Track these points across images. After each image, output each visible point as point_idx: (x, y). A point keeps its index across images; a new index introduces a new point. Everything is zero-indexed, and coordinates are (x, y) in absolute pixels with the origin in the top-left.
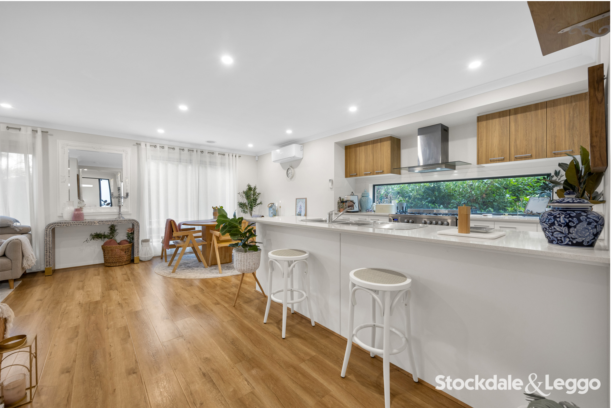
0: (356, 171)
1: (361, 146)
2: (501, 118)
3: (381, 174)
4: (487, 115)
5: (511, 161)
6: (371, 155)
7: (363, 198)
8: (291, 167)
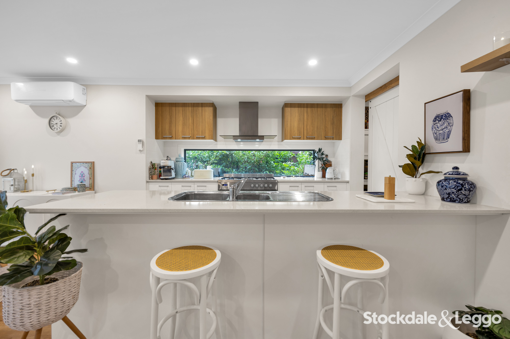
0: (170, 133)
1: (178, 107)
2: (299, 108)
3: (202, 139)
4: (291, 104)
5: (304, 140)
6: (191, 119)
7: (177, 162)
8: (59, 115)
